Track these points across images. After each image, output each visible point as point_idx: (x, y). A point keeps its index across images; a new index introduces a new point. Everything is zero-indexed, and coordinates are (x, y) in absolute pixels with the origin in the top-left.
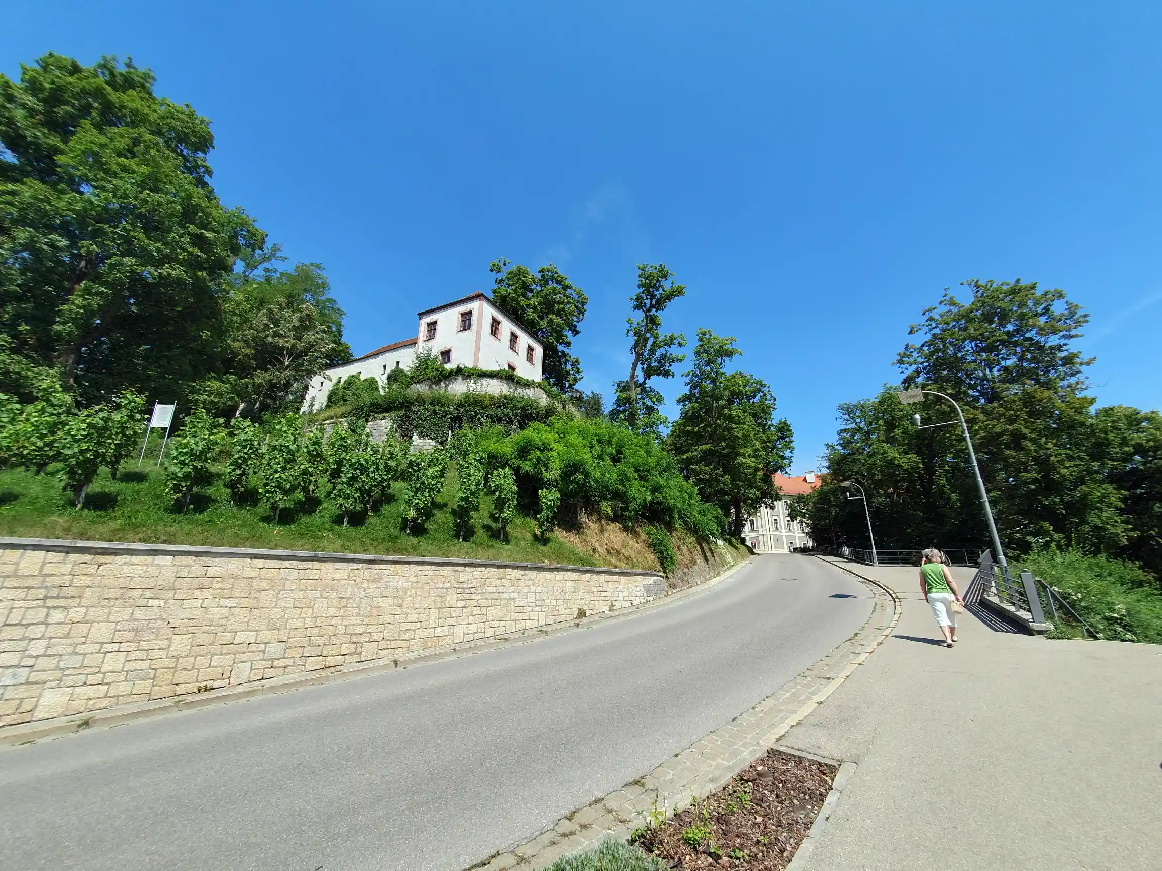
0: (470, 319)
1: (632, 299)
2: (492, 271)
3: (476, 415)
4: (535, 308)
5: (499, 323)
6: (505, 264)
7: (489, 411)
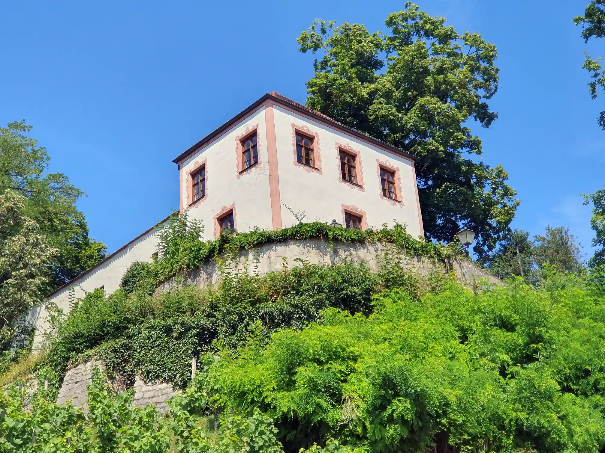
0: (255, 146)
1: (578, 20)
2: (304, 50)
3: (241, 320)
4: (387, 96)
5: (311, 139)
6: (324, 31)
7: (265, 307)
